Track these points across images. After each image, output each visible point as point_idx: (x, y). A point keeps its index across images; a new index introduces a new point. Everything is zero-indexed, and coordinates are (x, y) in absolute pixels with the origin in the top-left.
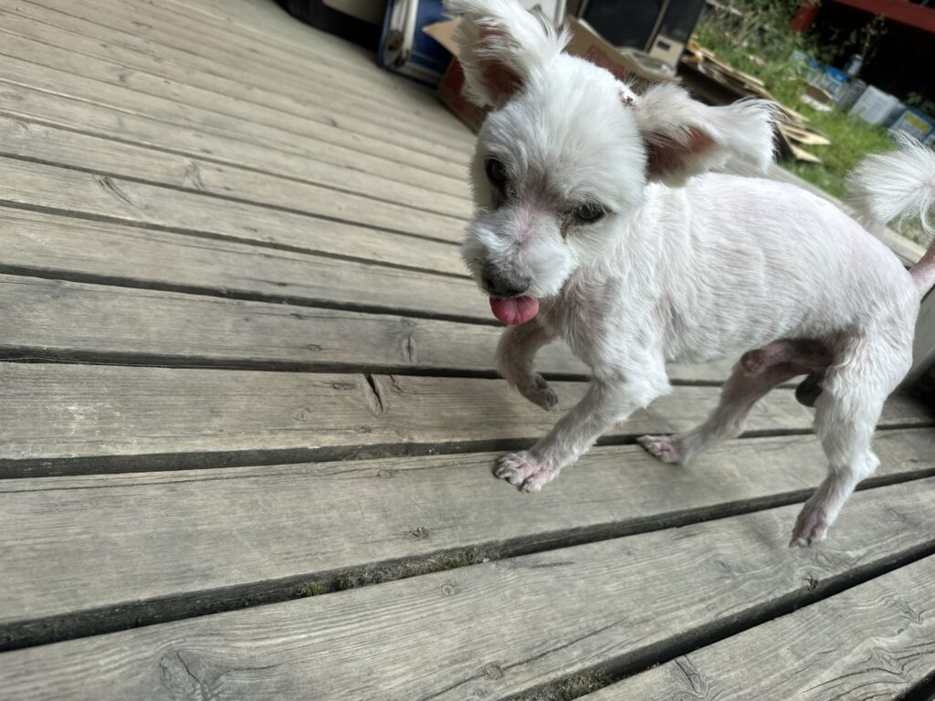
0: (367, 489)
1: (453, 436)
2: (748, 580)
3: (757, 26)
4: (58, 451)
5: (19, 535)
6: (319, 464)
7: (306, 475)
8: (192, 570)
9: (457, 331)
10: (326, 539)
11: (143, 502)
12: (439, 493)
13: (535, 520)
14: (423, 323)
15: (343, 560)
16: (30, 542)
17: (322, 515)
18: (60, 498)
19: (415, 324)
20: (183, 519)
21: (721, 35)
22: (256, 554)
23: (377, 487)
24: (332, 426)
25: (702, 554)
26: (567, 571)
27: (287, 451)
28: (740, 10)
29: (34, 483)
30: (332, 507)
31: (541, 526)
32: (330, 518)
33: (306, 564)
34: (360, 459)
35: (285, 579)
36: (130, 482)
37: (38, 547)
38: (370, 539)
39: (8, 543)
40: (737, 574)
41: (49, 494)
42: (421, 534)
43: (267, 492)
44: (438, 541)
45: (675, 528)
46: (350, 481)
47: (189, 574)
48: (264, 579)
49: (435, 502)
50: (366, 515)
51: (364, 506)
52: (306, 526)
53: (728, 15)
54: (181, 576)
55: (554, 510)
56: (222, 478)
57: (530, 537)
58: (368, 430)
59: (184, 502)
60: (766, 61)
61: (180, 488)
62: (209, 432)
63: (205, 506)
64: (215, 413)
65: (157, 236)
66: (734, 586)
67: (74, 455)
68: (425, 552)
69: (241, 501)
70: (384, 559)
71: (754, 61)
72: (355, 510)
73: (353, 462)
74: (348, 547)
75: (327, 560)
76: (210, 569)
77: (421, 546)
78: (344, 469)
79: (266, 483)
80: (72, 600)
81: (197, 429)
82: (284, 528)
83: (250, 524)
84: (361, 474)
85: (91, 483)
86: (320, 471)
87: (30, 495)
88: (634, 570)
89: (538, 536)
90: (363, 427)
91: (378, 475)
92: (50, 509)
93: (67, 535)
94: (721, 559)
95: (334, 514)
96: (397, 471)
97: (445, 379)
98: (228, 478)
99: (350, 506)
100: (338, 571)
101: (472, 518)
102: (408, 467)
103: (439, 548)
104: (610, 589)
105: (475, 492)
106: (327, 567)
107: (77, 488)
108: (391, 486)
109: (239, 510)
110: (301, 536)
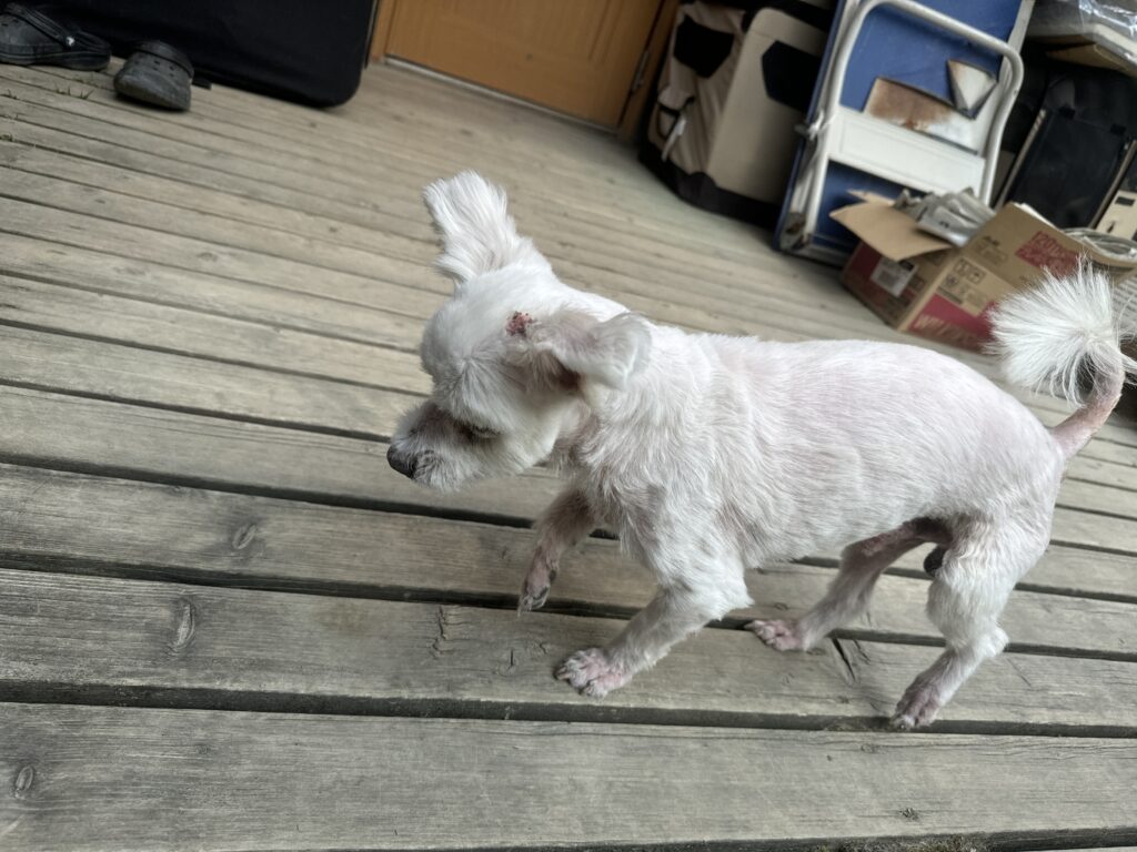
0: (855, 762)
4: (622, 701)
5: (616, 772)
6: (811, 733)
7: (802, 741)
8: (736, 821)
10: (830, 807)
11: (687, 753)
12: (921, 775)
13: (1021, 816)
15: (847, 829)
16: (623, 779)
17: (823, 784)
18: (632, 744)
20: (719, 773)
22: (777, 814)
23: (864, 761)
24: (814, 694)
27: (781, 716)
29: (613, 729)
30: (829, 777)
31: (1027, 823)
32: (829, 788)
33: (819, 829)
34: (842, 730)
35: (804, 840)
36: (674, 734)
37: (630, 784)
38: (867, 813)
39: (610, 779)
41: (626, 739)
42: (910, 815)
43: (775, 755)
44: (929, 825)
46: (839, 753)
47: (733, 824)
48: (789, 838)
49: (918, 784)
50: (859, 789)
51: (856, 779)
52: (812, 792)
54: (729, 825)
55: (1038, 807)
56: (739, 738)
57: (1016, 833)
58: (845, 701)
59: (716, 757)
61: (710, 743)
62: (719, 692)
63: (732, 763)
64: (720, 673)
67: (632, 706)
68: (917, 834)
69: (758, 762)
70: (881, 834)
72: (849, 783)
73: (839, 733)
74: (850, 818)
75: (836, 828)
76: (748, 821)
77: (913, 827)
78: (832, 739)
79: (772, 746)
80: (662, 833)
81: (709, 688)
82: (794, 792)
83: (767, 784)
84: (847, 747)
85: (649, 733)
86: (814, 740)
87: (613, 739)
89: (1023, 833)
90: (840, 697)
91: (862, 749)
92: (628, 752)
93: (645, 777)
95: (831, 783)
96: (878, 747)
98: (743, 738)
99: (843, 778)
100: (844, 839)
101: (957, 804)
102: (886, 744)
103: (930, 832)
105: (955, 777)
106: (836, 835)
107: (640, 736)
108: (876, 762)
109: (758, 770)
110: (810, 802)
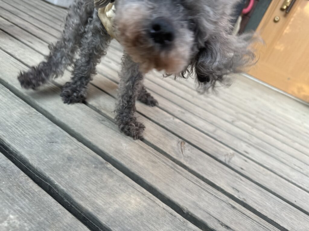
65: (178, 169)
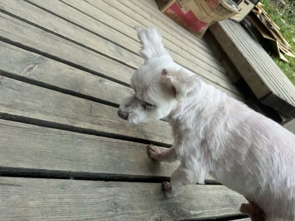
1: (11, 111)
2: (124, 214)
3: (289, 10)
9: (67, 70)
14: (51, 61)
19: (46, 60)
21: (275, 9)
25: (108, 196)
26: (13, 189)
28: (286, 3)
40: (119, 210)
45: (104, 182)
53: (281, 3)
60: (287, 23)
66: (113, 216)
71: (283, 21)
88: (57, 197)
94: (117, 201)
97: (35, 86)
104: (32, 203)
